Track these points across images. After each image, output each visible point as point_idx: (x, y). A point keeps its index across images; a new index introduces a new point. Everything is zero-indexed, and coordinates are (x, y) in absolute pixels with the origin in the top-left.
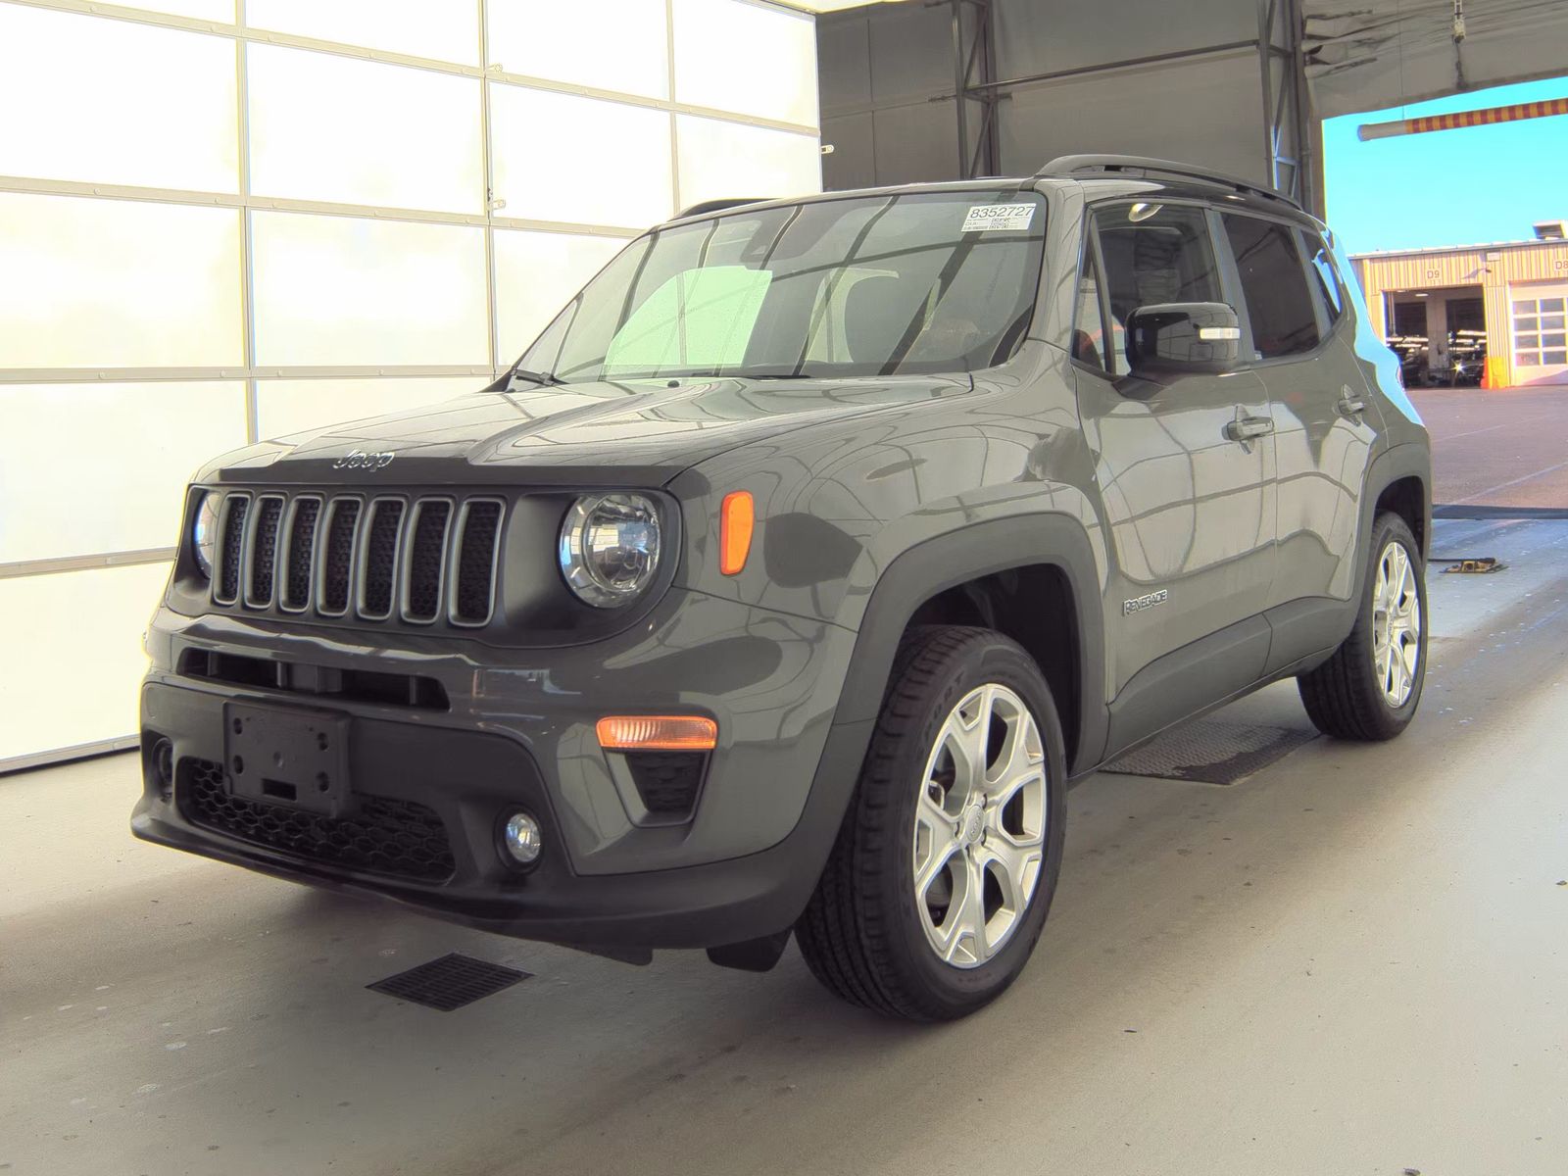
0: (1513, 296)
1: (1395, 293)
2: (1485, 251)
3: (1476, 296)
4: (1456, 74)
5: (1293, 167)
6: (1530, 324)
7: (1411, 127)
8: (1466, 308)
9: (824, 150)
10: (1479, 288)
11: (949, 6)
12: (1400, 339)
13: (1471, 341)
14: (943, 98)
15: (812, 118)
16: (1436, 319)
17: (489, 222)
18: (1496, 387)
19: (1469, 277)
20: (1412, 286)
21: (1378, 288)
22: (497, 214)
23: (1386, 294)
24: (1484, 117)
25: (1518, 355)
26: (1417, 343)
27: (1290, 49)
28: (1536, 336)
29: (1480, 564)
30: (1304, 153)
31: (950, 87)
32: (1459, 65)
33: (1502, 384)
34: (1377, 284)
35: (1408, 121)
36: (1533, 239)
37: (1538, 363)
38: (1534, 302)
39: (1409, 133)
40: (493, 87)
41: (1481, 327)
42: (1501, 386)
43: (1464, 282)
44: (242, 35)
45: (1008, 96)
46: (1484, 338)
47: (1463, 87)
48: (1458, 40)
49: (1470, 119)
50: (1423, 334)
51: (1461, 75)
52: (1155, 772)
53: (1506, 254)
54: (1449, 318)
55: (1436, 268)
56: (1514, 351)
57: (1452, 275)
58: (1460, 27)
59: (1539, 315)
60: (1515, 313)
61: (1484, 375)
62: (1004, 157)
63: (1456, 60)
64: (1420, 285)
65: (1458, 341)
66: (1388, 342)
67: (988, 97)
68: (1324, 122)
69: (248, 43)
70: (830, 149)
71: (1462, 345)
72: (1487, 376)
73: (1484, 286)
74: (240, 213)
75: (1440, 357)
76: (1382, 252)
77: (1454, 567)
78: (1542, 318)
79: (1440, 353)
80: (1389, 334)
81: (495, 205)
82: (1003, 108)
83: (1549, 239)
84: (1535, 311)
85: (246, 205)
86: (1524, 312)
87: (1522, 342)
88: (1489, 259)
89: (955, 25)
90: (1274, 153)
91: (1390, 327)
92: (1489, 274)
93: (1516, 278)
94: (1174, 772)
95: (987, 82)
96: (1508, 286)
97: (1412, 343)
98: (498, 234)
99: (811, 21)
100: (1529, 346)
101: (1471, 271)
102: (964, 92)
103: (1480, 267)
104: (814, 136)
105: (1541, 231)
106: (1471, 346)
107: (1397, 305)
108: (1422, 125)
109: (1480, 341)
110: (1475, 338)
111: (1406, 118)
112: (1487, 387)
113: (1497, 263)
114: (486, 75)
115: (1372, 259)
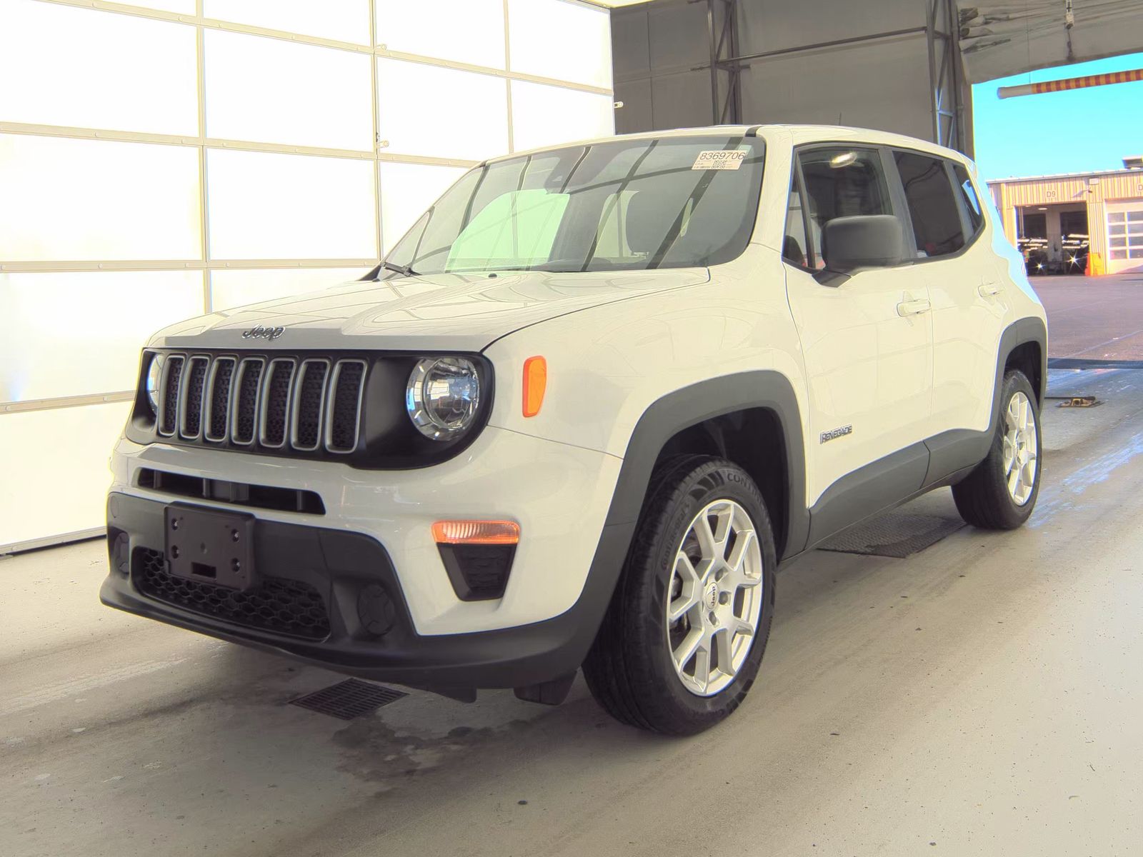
0: (1108, 210)
1: (1024, 208)
2: (1088, 178)
3: (1082, 210)
4: (1067, 49)
5: (951, 118)
6: (1120, 230)
7: (1035, 89)
8: (1074, 218)
9: (616, 105)
10: (1083, 204)
11: (706, 2)
12: (1027, 240)
13: (1078, 242)
14: (701, 68)
15: (607, 82)
16: (1053, 226)
17: (378, 155)
18: (1096, 274)
19: (1076, 196)
20: (1036, 202)
21: (1011, 203)
22: (383, 151)
23: (1017, 208)
24: (1087, 82)
25: (1112, 251)
26: (1040, 243)
27: (948, 33)
28: (1125, 238)
29: (1084, 401)
30: (959, 107)
31: (707, 61)
32: (1069, 44)
33: (1100, 272)
34: (1011, 200)
35: (1033, 85)
36: (1122, 169)
37: (1126, 257)
38: (1123, 214)
39: (1034, 93)
40: (380, 60)
41: (1086, 232)
42: (1099, 274)
43: (1073, 200)
44: (200, 23)
45: (748, 67)
46: (1087, 239)
47: (1071, 60)
48: (1069, 27)
49: (1077, 83)
50: (1044, 237)
51: (1071, 51)
52: (853, 549)
53: (1103, 180)
54: (1062, 225)
55: (1053, 190)
56: (1109, 249)
57: (1064, 194)
58: (1070, 18)
59: (1126, 223)
60: (1110, 222)
61: (1087, 266)
62: (745, 111)
63: (1068, 40)
64: (1042, 202)
65: (1068, 242)
66: (1019, 243)
67: (733, 67)
68: (973, 86)
69: (205, 29)
70: (620, 104)
71: (1071, 244)
72: (1089, 265)
73: (1088, 202)
74: (200, 150)
75: (1056, 253)
76: (1015, 178)
77: (1066, 403)
78: (1129, 225)
79: (1056, 250)
80: (1019, 236)
81: (382, 145)
82: (744, 75)
83: (1134, 169)
84: (1124, 220)
85: (203, 145)
86: (1117, 221)
87: (1115, 242)
88: (1090, 183)
89: (710, 16)
90: (938, 107)
91: (1020, 232)
92: (1091, 194)
93: (1110, 197)
94: (867, 549)
95: (733, 57)
96: (1104, 203)
97: (1036, 243)
98: (384, 165)
99: (606, 13)
100: (1119, 246)
101: (1078, 192)
102: (716, 64)
103: (1084, 189)
104: (610, 95)
105: (1128, 163)
106: (1078, 245)
107: (1026, 217)
108: (1044, 88)
109: (1084, 242)
110: (1081, 240)
111: (1032, 83)
112: (1089, 274)
113: (1097, 186)
114: (376, 51)
115: (1008, 183)
